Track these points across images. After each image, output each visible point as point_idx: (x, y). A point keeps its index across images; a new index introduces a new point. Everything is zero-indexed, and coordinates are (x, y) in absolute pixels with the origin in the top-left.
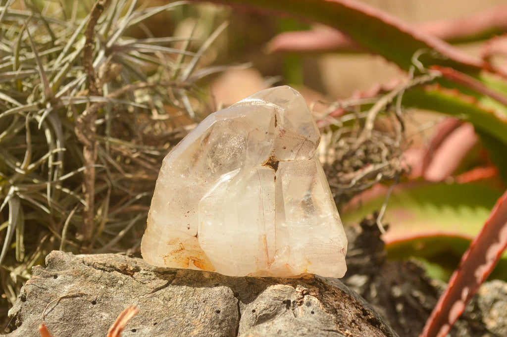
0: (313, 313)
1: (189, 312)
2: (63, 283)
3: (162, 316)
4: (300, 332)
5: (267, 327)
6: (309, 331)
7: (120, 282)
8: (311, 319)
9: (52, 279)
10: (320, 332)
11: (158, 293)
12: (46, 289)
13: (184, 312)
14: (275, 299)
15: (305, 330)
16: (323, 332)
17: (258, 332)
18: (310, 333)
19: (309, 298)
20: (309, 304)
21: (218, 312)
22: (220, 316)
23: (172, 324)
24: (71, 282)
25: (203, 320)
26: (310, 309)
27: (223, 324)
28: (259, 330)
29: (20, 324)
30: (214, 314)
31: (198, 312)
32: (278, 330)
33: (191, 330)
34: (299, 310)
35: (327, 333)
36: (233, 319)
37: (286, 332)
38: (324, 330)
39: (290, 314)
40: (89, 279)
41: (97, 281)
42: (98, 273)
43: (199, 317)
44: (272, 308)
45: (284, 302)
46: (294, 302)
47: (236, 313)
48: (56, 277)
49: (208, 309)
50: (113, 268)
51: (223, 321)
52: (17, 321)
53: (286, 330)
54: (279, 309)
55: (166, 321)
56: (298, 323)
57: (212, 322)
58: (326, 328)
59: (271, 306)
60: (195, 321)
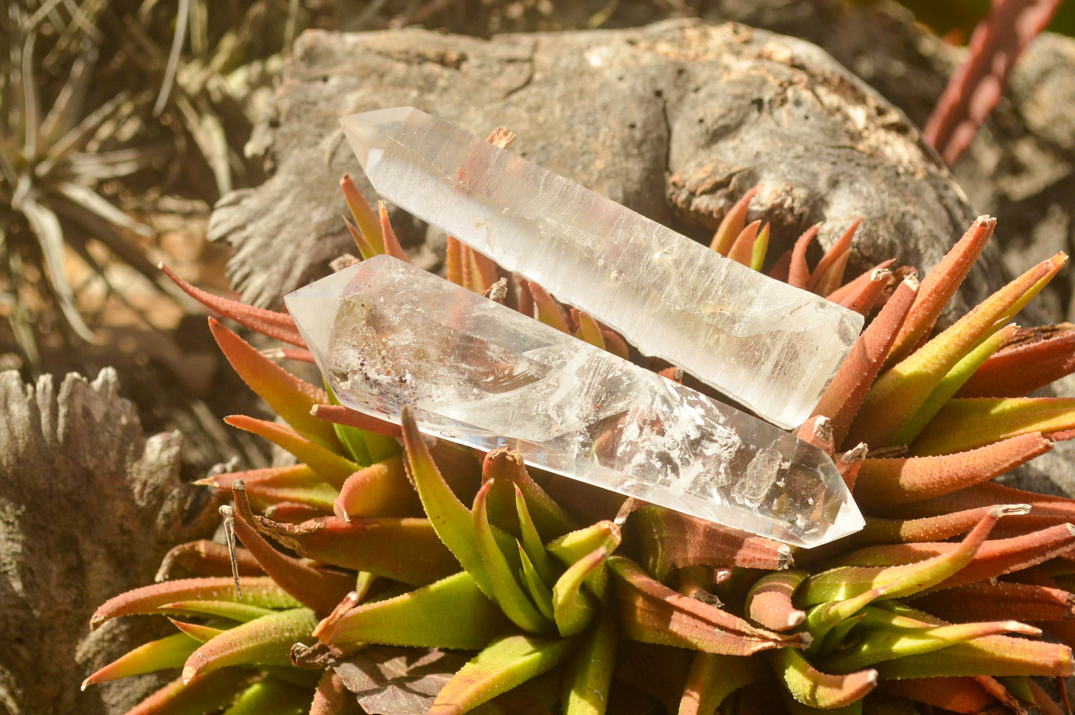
0: (806, 118)
1: (582, 131)
2: (343, 90)
3: (532, 141)
4: (792, 154)
5: (734, 149)
6: (807, 149)
7: (442, 83)
8: (806, 129)
9: (319, 85)
10: (825, 151)
11: (515, 98)
12: (315, 103)
13: (570, 129)
14: (736, 97)
15: (800, 149)
16: (831, 151)
17: (720, 158)
18: (809, 154)
19: (795, 91)
20: (798, 103)
21: (633, 126)
22: (638, 134)
23: (555, 153)
24: (355, 88)
25: (608, 143)
26: (801, 111)
27: (645, 148)
28: (721, 154)
29: (273, 171)
30: (627, 131)
31: (597, 129)
32: (754, 153)
33: (592, 162)
34: (782, 113)
35: (836, 152)
36: (660, 139)
37: (768, 154)
38: (832, 147)
39: (767, 122)
40: (388, 79)
41: (402, 83)
42: (400, 69)
43: (601, 137)
44: (734, 114)
45: (753, 102)
46: (770, 102)
47: (663, 127)
48: (325, 79)
49: (614, 123)
50: (422, 59)
51: (642, 142)
52: (268, 165)
53: (769, 151)
54: (746, 115)
55: (543, 148)
56: (784, 138)
57: (625, 146)
58: (834, 143)
59: (730, 110)
60: (595, 145)
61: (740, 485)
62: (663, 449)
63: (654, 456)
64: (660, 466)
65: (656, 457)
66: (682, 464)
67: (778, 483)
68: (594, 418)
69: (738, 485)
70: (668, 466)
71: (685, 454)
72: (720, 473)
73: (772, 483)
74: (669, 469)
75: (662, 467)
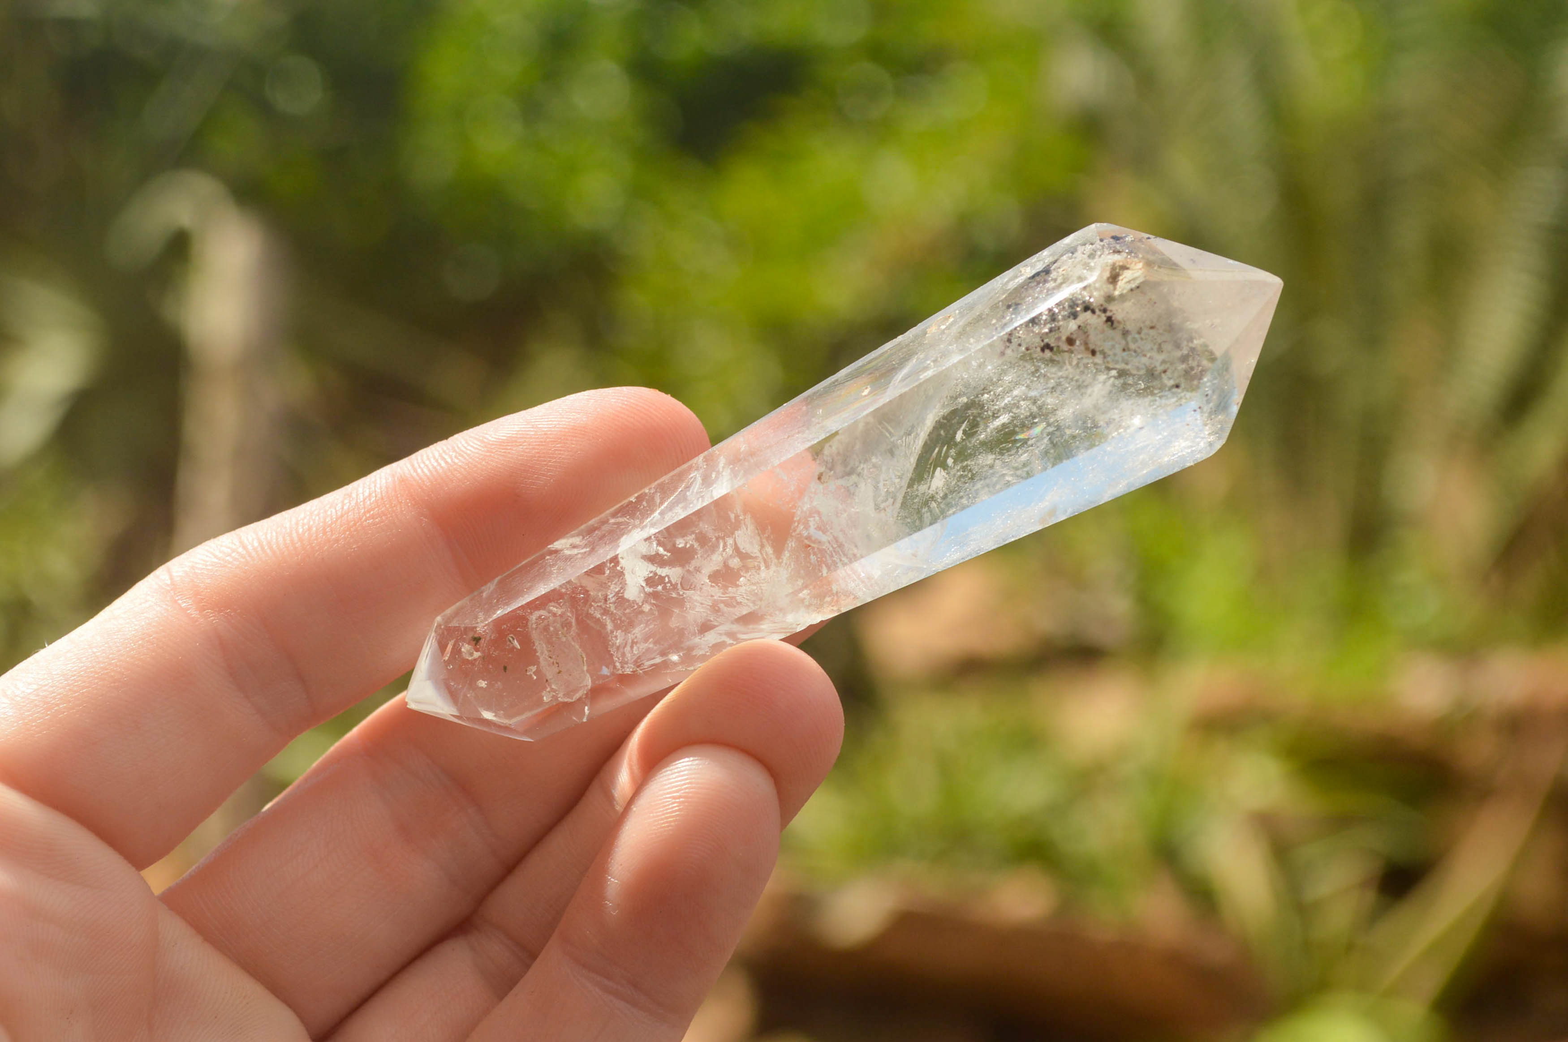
61: (570, 623)
62: (694, 563)
63: (696, 545)
64: (677, 542)
65: (692, 546)
66: (656, 574)
67: (534, 668)
68: (798, 531)
69: (573, 621)
70: (669, 554)
71: (664, 588)
72: (603, 614)
73: (541, 659)
74: (665, 553)
75: (674, 545)
